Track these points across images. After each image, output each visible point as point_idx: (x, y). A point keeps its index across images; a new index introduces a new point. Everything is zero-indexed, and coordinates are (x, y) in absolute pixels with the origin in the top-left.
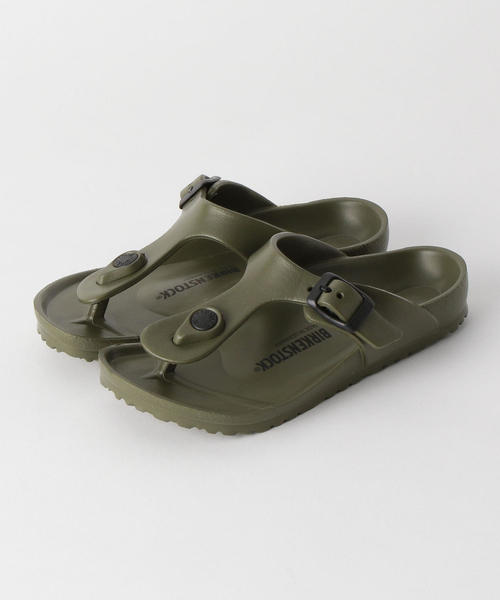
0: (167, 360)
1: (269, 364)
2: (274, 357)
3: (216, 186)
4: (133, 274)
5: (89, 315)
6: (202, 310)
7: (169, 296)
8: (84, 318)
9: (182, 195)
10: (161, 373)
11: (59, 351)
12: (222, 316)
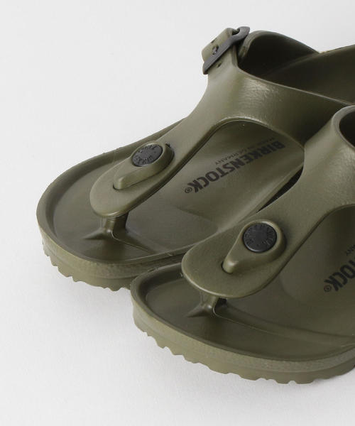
0: (215, 294)
1: (341, 280)
2: (347, 270)
3: (247, 43)
4: (158, 173)
5: (107, 226)
6: (256, 225)
7: (201, 188)
8: (100, 231)
9: (206, 57)
10: (210, 307)
11: (76, 280)
12: (282, 230)
